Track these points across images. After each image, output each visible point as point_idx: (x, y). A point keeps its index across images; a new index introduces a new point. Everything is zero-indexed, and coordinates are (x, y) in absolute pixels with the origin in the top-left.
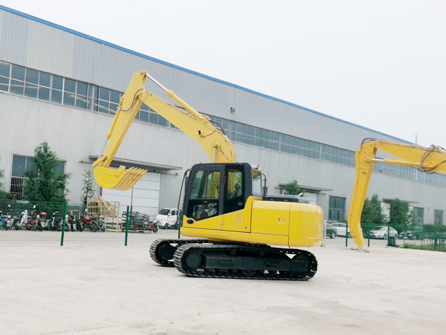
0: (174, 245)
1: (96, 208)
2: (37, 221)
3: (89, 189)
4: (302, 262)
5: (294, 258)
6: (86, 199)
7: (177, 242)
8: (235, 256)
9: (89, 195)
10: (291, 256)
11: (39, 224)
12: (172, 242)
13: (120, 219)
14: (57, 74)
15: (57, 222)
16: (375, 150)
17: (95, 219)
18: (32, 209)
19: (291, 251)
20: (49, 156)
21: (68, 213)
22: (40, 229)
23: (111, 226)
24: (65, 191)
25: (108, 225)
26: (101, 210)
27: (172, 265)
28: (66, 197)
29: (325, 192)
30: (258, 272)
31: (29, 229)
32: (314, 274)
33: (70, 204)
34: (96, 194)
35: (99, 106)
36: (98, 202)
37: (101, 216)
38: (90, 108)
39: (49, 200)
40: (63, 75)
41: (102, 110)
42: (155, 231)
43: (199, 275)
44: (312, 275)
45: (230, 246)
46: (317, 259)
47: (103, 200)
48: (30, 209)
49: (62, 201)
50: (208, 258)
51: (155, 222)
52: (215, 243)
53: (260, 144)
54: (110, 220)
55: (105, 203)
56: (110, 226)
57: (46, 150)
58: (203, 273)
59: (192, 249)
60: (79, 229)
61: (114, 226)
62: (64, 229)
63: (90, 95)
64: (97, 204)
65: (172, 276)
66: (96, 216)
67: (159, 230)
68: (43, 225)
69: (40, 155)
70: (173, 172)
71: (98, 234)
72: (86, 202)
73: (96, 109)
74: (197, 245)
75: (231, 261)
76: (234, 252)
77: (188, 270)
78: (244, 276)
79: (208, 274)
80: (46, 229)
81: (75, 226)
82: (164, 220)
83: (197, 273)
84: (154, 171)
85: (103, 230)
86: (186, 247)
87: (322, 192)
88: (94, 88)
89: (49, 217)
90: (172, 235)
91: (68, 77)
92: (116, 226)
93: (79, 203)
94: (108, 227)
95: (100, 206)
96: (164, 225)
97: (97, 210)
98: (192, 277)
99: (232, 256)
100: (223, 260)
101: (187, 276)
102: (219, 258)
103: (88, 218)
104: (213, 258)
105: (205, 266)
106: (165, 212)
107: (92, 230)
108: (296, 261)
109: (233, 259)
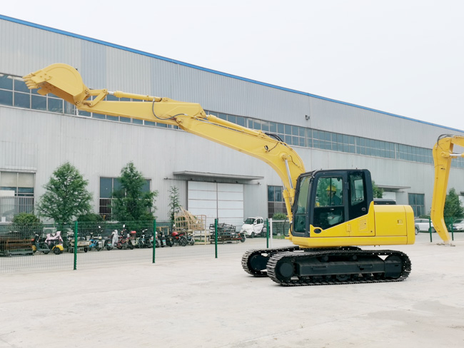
0: (265, 255)
1: (183, 222)
2: (127, 240)
3: (175, 205)
4: (395, 262)
5: (387, 259)
6: (173, 215)
7: (268, 252)
8: (328, 262)
9: (176, 210)
10: (384, 257)
11: (130, 243)
12: (263, 252)
13: (208, 232)
15: (147, 239)
16: (452, 145)
17: (184, 234)
18: (122, 229)
19: (383, 253)
20: (135, 175)
21: (158, 230)
22: (131, 247)
24: (153, 209)
25: (196, 238)
26: (189, 224)
27: (265, 275)
28: (154, 215)
29: (403, 190)
30: (352, 276)
31: (120, 248)
32: (408, 273)
33: (158, 220)
34: (183, 209)
36: (185, 216)
37: (189, 230)
39: (137, 219)
42: (242, 241)
43: (294, 284)
44: (406, 275)
45: (323, 252)
46: (411, 259)
47: (190, 214)
48: (120, 229)
49: (150, 218)
50: (301, 266)
51: (241, 231)
52: (306, 250)
53: (336, 148)
54: (198, 233)
55: (191, 217)
56: (199, 239)
57: (132, 170)
58: (298, 282)
59: (284, 258)
60: (169, 245)
61: (202, 239)
62: (155, 246)
64: (184, 219)
65: (266, 286)
66: (184, 231)
67: (247, 240)
68: (134, 243)
69: (126, 175)
70: (255, 182)
71: (188, 248)
72: (173, 218)
74: (289, 254)
75: (325, 267)
76: (326, 258)
77: (283, 279)
78: (339, 281)
79: (303, 282)
80: (137, 247)
81: (164, 241)
82: (250, 229)
83: (292, 282)
84: (237, 183)
85: (192, 244)
86: (279, 256)
87: (401, 190)
89: (138, 235)
90: (260, 245)
92: (205, 239)
93: (167, 219)
94: (196, 241)
95: (187, 220)
96: (250, 234)
97: (185, 224)
98: (287, 286)
99: (324, 261)
100: (316, 267)
101: (282, 285)
102: (312, 265)
103: (177, 233)
104: (306, 265)
105: (299, 274)
106: (250, 222)
107: (181, 244)
108: (389, 262)
109: (326, 264)
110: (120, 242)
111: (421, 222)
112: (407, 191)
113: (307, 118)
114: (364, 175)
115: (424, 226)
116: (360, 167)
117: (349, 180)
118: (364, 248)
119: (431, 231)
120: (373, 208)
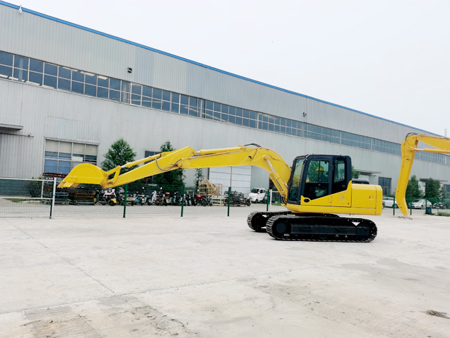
0: (265, 216)
1: (205, 189)
2: (163, 199)
3: (200, 175)
4: (365, 228)
5: (358, 225)
6: (198, 182)
7: (267, 214)
8: (313, 224)
9: (200, 179)
10: (356, 224)
11: (165, 201)
12: (264, 214)
13: (223, 197)
14: (175, 91)
15: (177, 199)
16: (417, 141)
17: (205, 197)
18: (159, 190)
19: (356, 220)
21: (186, 193)
22: (166, 204)
23: (216, 202)
24: (183, 177)
25: (214, 201)
26: (209, 190)
27: (264, 231)
28: (184, 181)
29: (375, 174)
30: (331, 236)
31: (158, 204)
32: (374, 237)
33: (186, 186)
34: (205, 179)
35: (206, 114)
36: (207, 184)
37: (209, 195)
38: (199, 116)
39: (171, 184)
40: (179, 92)
41: (207, 117)
42: (248, 205)
43: (286, 239)
44: (373, 238)
45: (310, 217)
46: (377, 226)
47: (210, 183)
48: (158, 190)
49: (181, 184)
50: (292, 226)
51: (248, 198)
52: (297, 214)
53: (326, 139)
54: (216, 197)
55: (211, 185)
57: (169, 146)
58: (289, 237)
59: (280, 219)
60: (194, 204)
61: (218, 202)
62: (183, 204)
63: (199, 106)
64: (206, 186)
65: (264, 239)
66: (205, 195)
67: (252, 204)
68: (168, 201)
71: (208, 208)
72: (197, 185)
73: (204, 116)
74: (283, 216)
75: (310, 228)
76: (312, 222)
77: (277, 235)
78: (320, 239)
79: (293, 238)
80: (170, 204)
81: (190, 202)
82: (254, 197)
83: (285, 237)
85: (211, 205)
86: (276, 218)
87: (373, 174)
88: (202, 101)
89: (171, 195)
90: (262, 208)
91: (183, 93)
92: (220, 202)
93: (193, 185)
94: (214, 203)
95: (208, 187)
96: (254, 200)
97: (206, 190)
98: (281, 240)
99: (310, 224)
100: (304, 228)
101: (276, 239)
102: (301, 226)
103: (199, 196)
104: (296, 226)
105: (290, 232)
106: (255, 191)
107: (203, 205)
108: (360, 227)
109: (312, 226)
110: (158, 200)
111: (387, 199)
112: (378, 175)
113: (304, 115)
114: (346, 160)
115: (390, 202)
116: (343, 154)
117: (334, 164)
118: (341, 216)
119: (394, 207)
120: (351, 185)
